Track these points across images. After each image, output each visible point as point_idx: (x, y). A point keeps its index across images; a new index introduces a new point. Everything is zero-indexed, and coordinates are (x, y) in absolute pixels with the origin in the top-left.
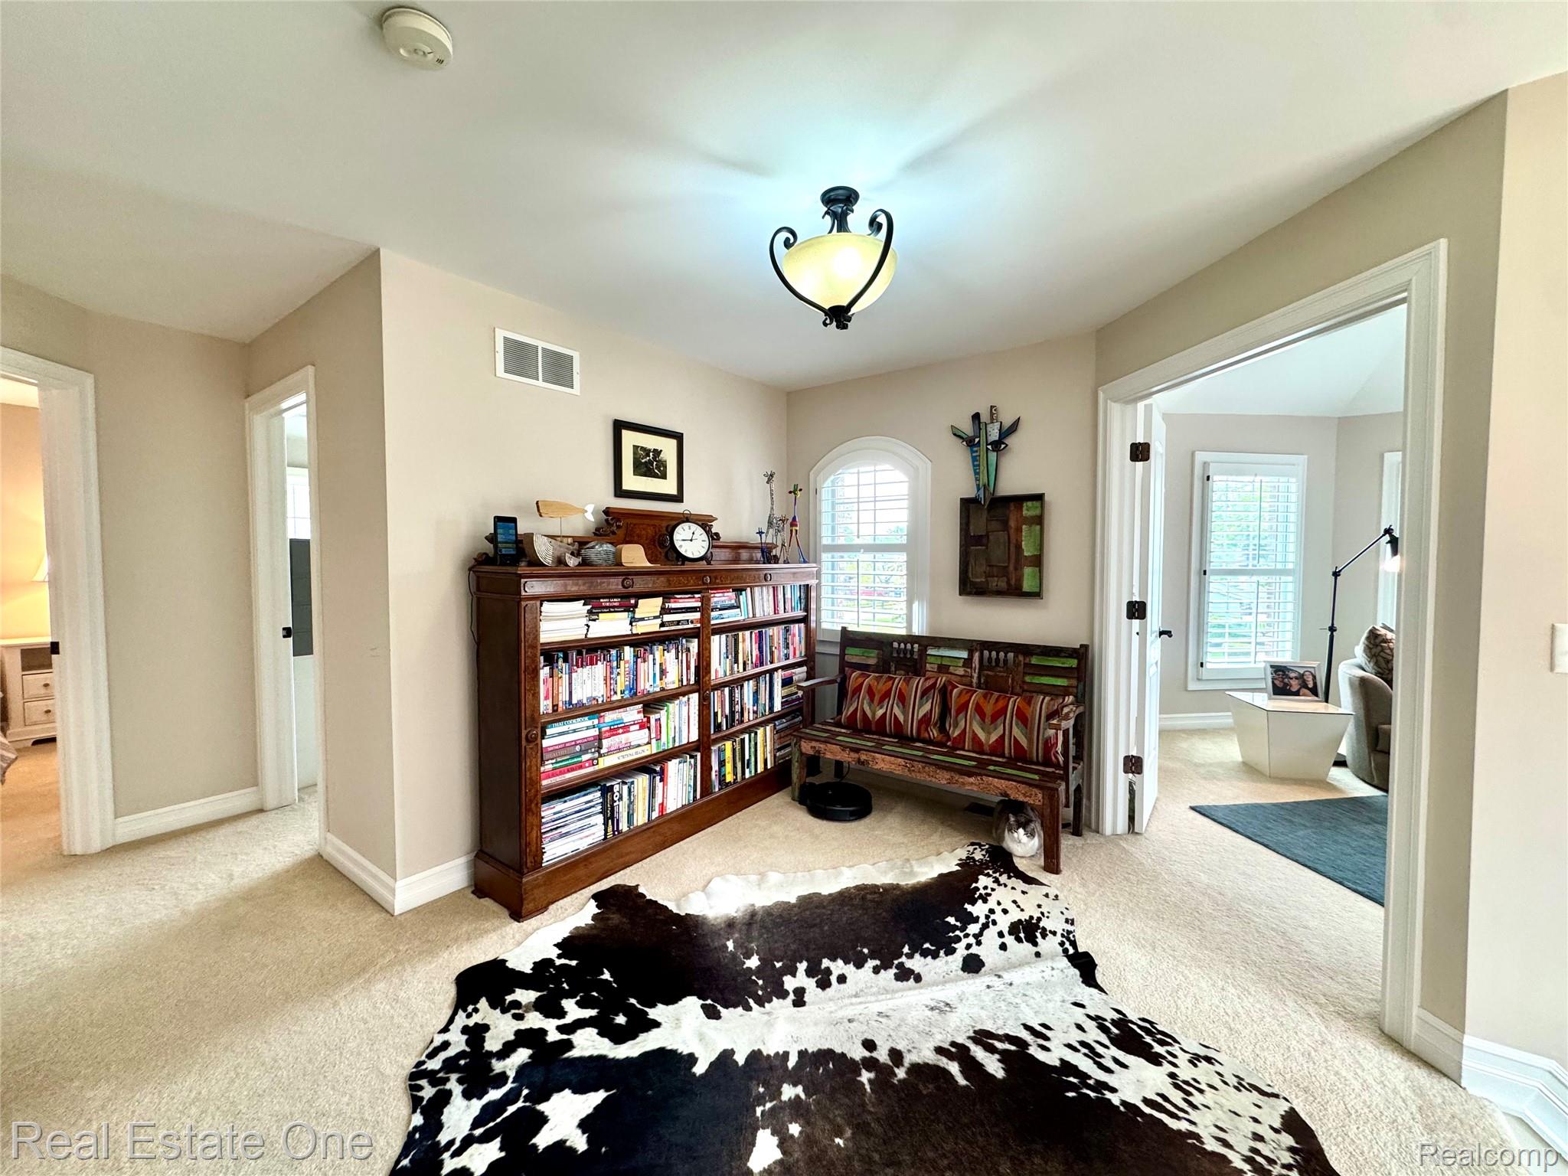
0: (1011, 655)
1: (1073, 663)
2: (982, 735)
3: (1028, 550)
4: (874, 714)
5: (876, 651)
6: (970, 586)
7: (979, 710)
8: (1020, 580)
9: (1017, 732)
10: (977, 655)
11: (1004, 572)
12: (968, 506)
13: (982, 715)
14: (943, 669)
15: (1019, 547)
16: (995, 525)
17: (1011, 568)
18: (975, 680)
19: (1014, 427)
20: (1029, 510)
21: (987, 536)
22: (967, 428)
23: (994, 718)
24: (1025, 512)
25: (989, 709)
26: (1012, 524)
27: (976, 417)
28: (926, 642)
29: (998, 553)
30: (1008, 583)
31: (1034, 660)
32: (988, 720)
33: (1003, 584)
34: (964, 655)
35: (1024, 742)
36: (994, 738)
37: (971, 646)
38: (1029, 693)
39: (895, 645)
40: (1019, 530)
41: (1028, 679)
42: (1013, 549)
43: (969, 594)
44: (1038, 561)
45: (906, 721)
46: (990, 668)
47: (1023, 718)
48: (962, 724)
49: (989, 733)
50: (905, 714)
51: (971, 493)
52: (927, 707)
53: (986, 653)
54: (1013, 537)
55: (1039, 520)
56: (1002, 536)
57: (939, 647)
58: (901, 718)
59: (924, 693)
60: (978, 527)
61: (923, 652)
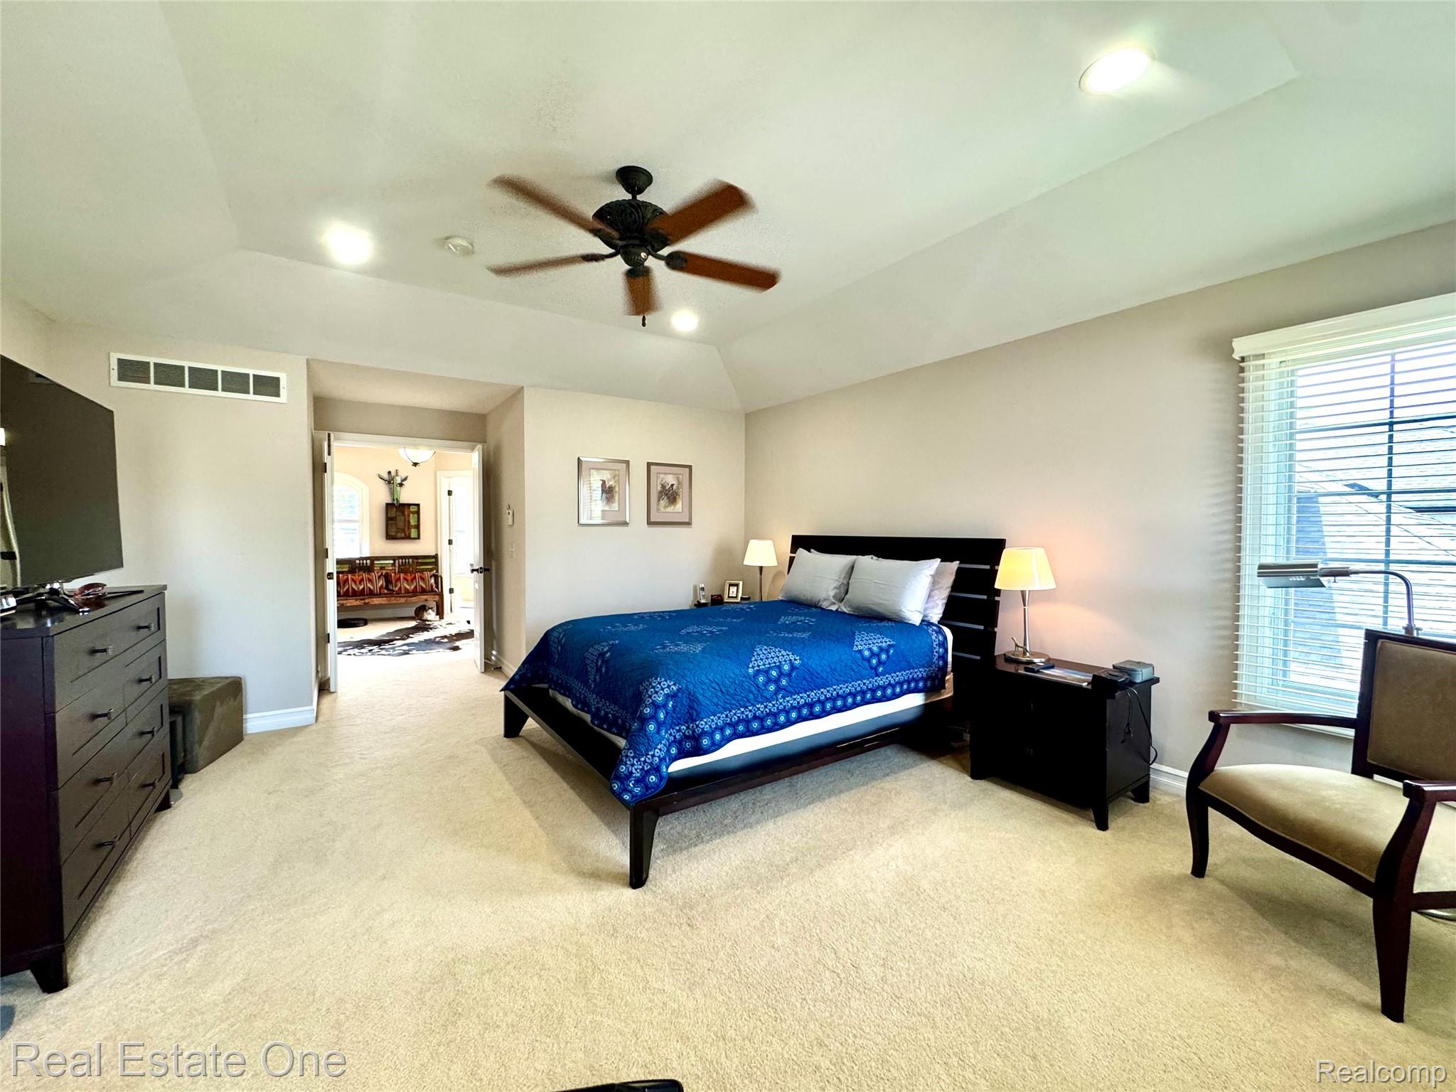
0: (411, 560)
1: (434, 560)
2: (408, 587)
3: (413, 522)
4: (358, 588)
5: (348, 566)
6: (390, 537)
7: (405, 579)
8: (410, 534)
9: (421, 583)
10: (397, 561)
11: (403, 531)
12: (389, 506)
13: (407, 581)
14: (382, 568)
15: (409, 522)
16: (398, 513)
17: (406, 529)
18: (397, 571)
19: (405, 479)
20: (413, 509)
21: (396, 517)
22: (386, 476)
23: (412, 580)
24: (411, 510)
25: (409, 578)
26: (406, 513)
27: (389, 473)
28: (373, 559)
29: (401, 524)
30: (405, 535)
31: (420, 561)
32: (410, 582)
33: (403, 535)
34: (392, 562)
35: (424, 586)
36: (412, 587)
37: (394, 558)
38: (422, 571)
39: (358, 562)
40: (409, 516)
41: (418, 567)
42: (407, 523)
43: (390, 539)
44: (418, 527)
45: (374, 588)
46: (402, 565)
47: (423, 579)
48: (399, 585)
49: (410, 586)
50: (373, 585)
51: (390, 502)
52: (381, 582)
53: (400, 560)
54: (407, 519)
55: (418, 513)
56: (403, 518)
57: (379, 560)
58: (372, 588)
59: (379, 577)
60: (393, 513)
61: (372, 563)
